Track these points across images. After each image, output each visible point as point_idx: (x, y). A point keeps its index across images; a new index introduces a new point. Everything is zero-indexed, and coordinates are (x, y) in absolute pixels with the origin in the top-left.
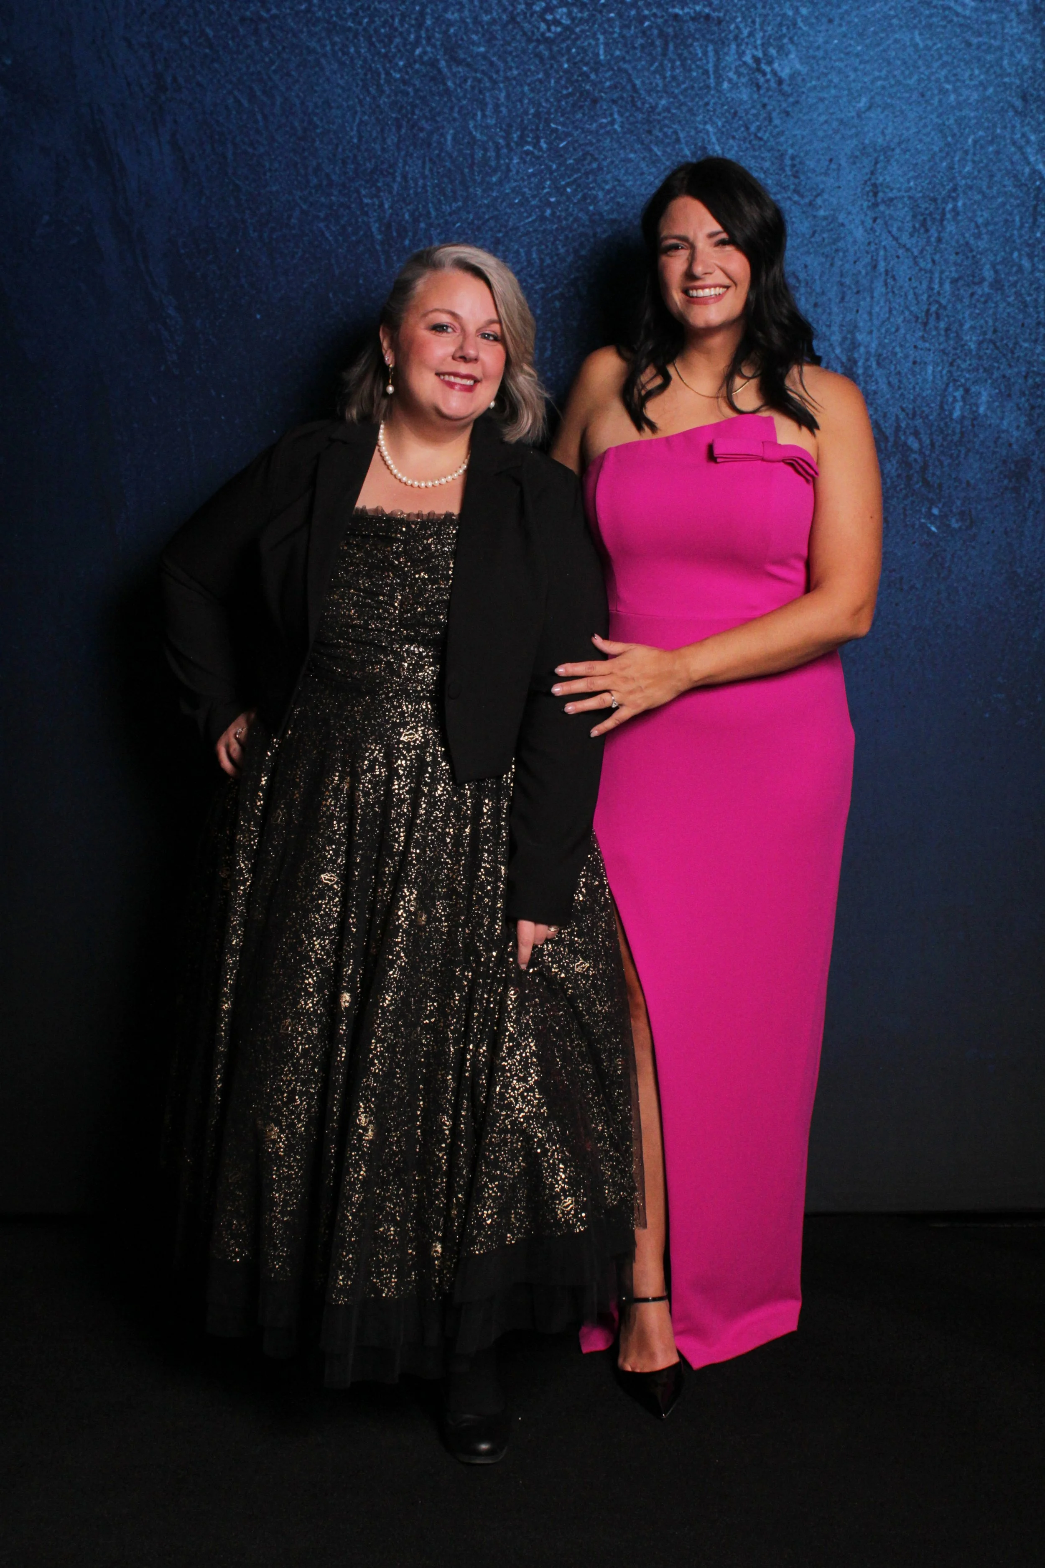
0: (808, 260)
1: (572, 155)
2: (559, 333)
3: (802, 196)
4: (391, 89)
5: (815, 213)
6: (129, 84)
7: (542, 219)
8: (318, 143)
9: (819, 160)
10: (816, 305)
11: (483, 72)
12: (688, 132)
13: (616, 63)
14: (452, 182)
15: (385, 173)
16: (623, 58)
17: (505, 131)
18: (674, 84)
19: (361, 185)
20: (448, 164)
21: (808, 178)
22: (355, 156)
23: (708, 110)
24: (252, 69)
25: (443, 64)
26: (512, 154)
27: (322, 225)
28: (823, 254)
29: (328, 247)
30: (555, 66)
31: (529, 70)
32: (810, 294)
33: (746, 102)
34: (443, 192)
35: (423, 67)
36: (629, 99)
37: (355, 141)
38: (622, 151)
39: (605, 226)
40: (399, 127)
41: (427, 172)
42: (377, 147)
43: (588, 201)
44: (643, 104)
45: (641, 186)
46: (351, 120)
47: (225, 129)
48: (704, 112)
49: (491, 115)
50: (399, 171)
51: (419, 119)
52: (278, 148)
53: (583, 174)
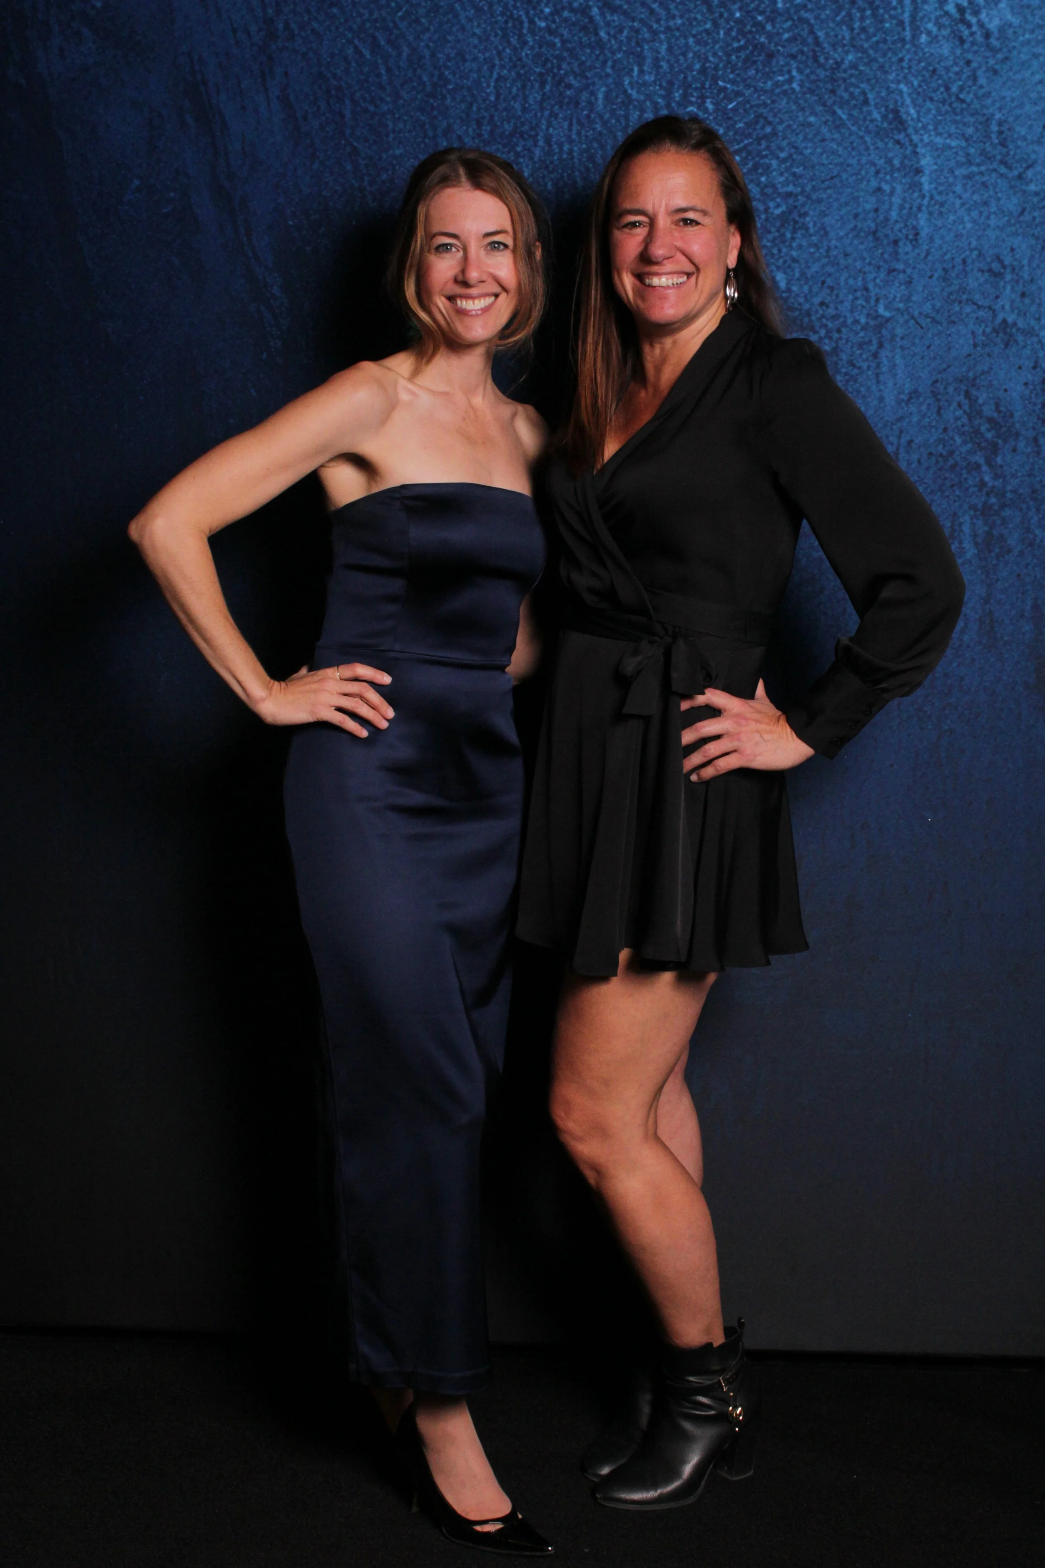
0: (1016, 241)
1: (744, 117)
3: (1010, 168)
4: (534, 40)
5: (1024, 187)
6: (234, 31)
8: (449, 100)
9: (1031, 127)
10: (1023, 295)
11: (641, 20)
12: (878, 92)
13: (795, 13)
15: (526, 136)
16: (805, 6)
17: (665, 89)
18: (863, 37)
19: (498, 150)
21: (1018, 147)
22: (492, 116)
23: (902, 68)
24: (375, 16)
25: (595, 11)
28: (1033, 235)
30: (725, 15)
31: (695, 19)
32: (1017, 282)
33: (946, 58)
34: (592, 159)
35: (572, 15)
36: (811, 53)
37: (492, 98)
38: (800, 114)
39: (779, 200)
40: (543, 84)
41: (574, 136)
42: (517, 106)
43: (760, 171)
44: (827, 59)
45: (821, 154)
46: (487, 74)
47: (343, 84)
48: (897, 70)
49: (650, 70)
50: (541, 134)
51: (566, 74)
52: (404, 106)
53: (755, 140)
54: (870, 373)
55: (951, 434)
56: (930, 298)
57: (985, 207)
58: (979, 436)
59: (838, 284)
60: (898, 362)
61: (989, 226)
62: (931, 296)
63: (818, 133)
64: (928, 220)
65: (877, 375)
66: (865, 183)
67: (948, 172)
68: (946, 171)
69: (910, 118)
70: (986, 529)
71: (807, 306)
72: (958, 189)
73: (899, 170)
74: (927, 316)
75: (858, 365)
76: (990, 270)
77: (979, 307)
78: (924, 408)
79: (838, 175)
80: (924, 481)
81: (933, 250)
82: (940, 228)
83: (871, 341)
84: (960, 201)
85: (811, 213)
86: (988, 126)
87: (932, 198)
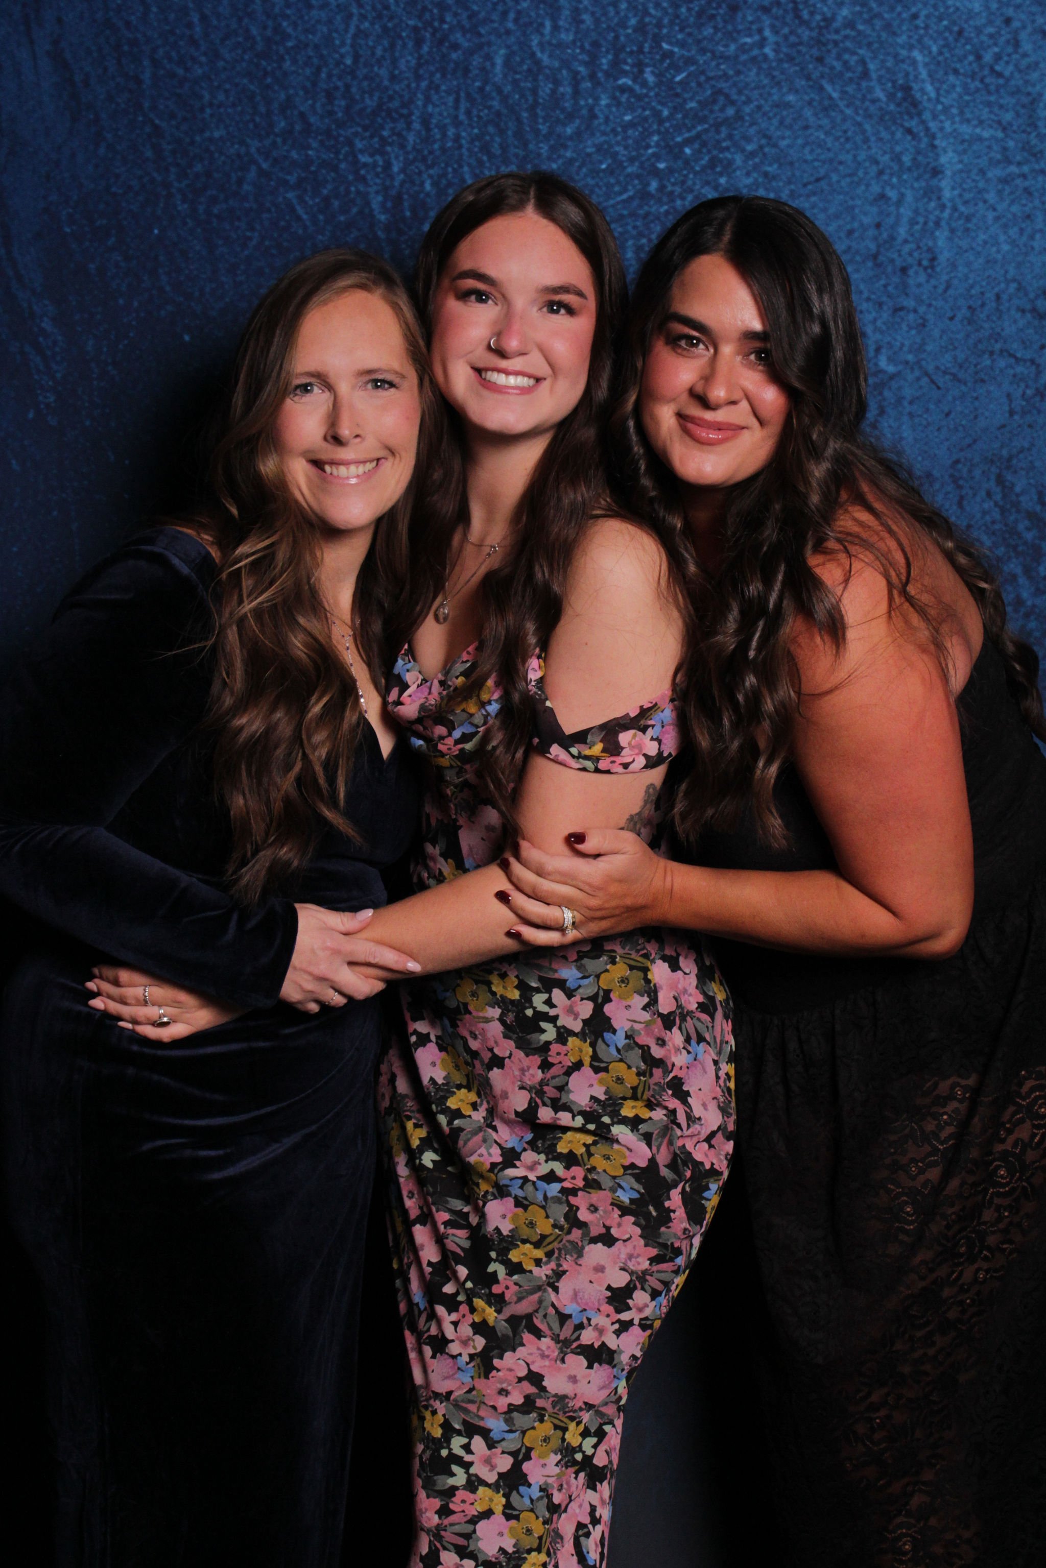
1: (696, 94)
7: (644, 195)
8: (288, 63)
12: (883, 61)
14: (502, 132)
17: (588, 52)
19: (356, 134)
20: (496, 104)
22: (348, 87)
23: (917, 27)
26: (600, 90)
27: (290, 195)
29: (300, 231)
33: (977, 14)
34: (486, 148)
37: (349, 61)
38: (774, 91)
40: (419, 43)
41: (462, 117)
42: (383, 72)
43: (718, 169)
44: (812, 14)
45: (804, 146)
46: (341, 27)
47: (139, 36)
48: (909, 30)
49: (567, 26)
50: (417, 113)
51: (451, 30)
52: (225, 69)
53: (711, 126)
56: (950, 347)
57: (1028, 222)
58: (1015, 537)
60: (905, 435)
61: (1033, 248)
62: (952, 344)
63: (800, 116)
64: (950, 239)
66: (863, 187)
67: (977, 175)
68: (975, 171)
69: (925, 97)
72: (991, 197)
73: (909, 169)
74: (945, 373)
76: (1034, 310)
77: (1017, 360)
79: (827, 176)
81: (955, 282)
82: (966, 251)
84: (995, 214)
86: (1034, 111)
87: (955, 209)
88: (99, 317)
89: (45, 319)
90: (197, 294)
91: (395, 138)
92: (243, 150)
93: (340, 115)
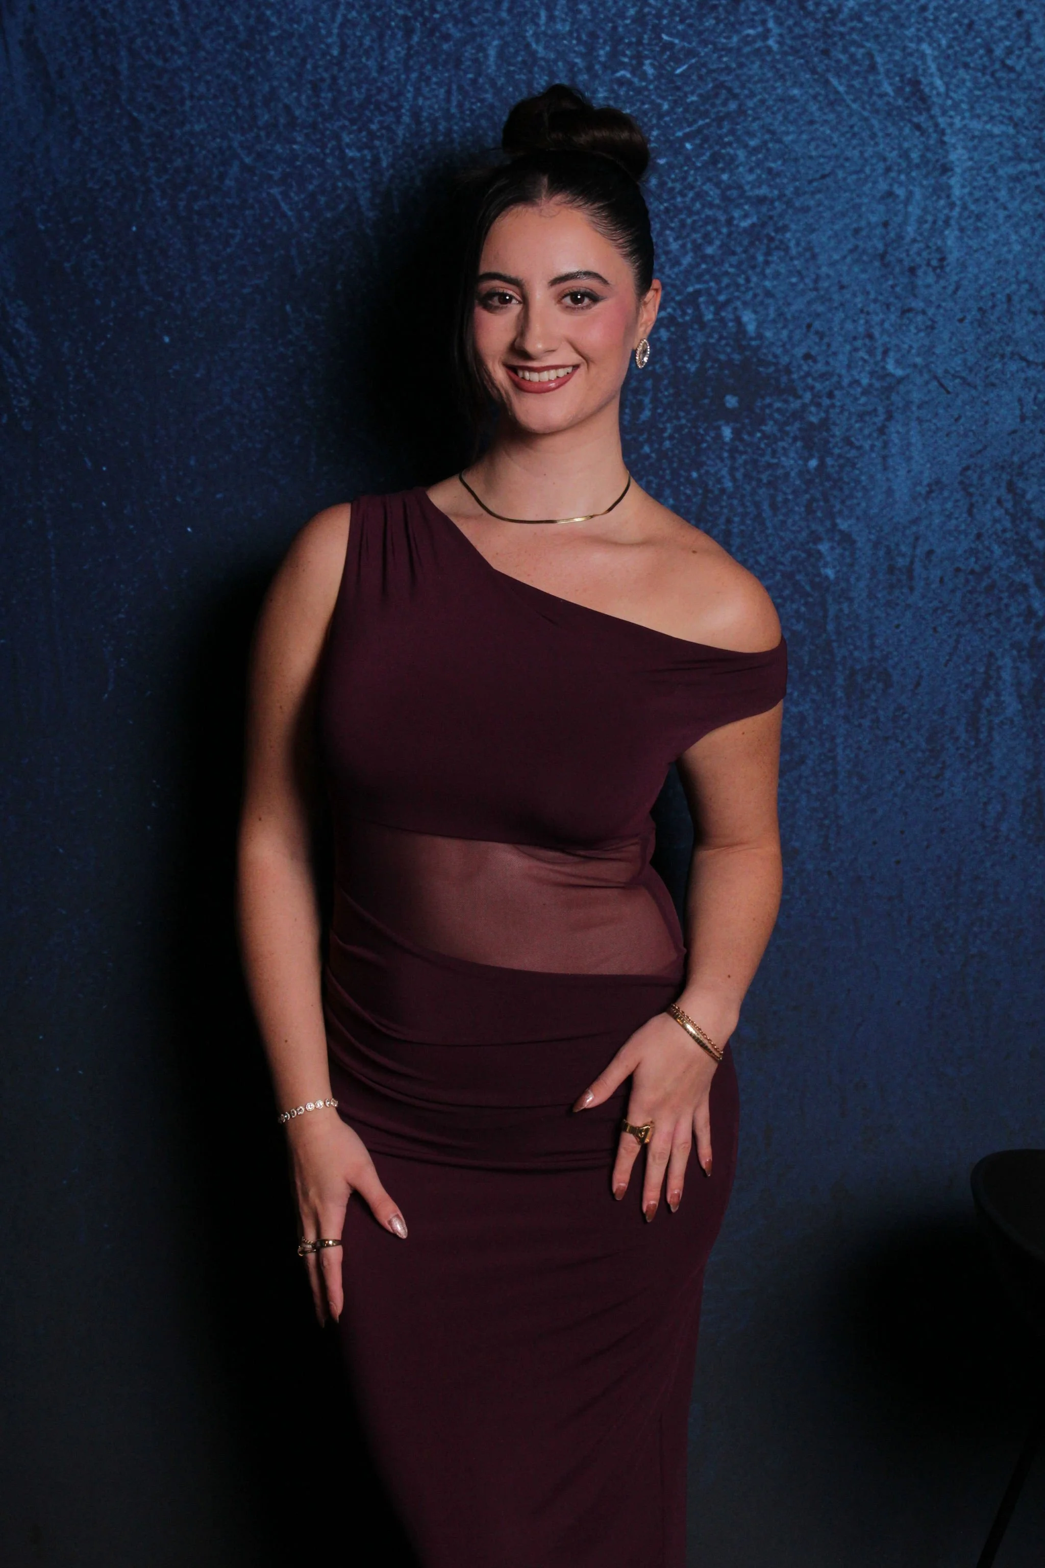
1: (698, 86)
2: (666, 382)
8: (272, 53)
12: (890, 55)
15: (384, 109)
17: (585, 44)
19: (343, 127)
20: (489, 96)
22: (334, 79)
23: (926, 20)
26: (597, 82)
27: (275, 191)
29: (285, 229)
33: (989, 6)
37: (335, 52)
38: (778, 84)
39: (746, 207)
40: (409, 33)
41: (453, 110)
42: (371, 63)
43: (720, 165)
44: (817, 5)
45: (808, 142)
46: (328, 17)
47: (116, 24)
48: (918, 23)
49: (564, 16)
50: (408, 107)
51: (443, 19)
52: (206, 59)
53: (713, 120)
54: (874, 455)
55: (986, 543)
56: (960, 350)
58: (1026, 546)
59: (830, 329)
60: (913, 440)
62: (962, 347)
63: (805, 111)
64: (960, 239)
65: (885, 458)
66: (870, 185)
68: (986, 169)
69: (934, 92)
70: (1035, 676)
71: (785, 360)
72: (1003, 194)
73: (918, 166)
74: (955, 377)
75: (857, 444)
77: (1029, 363)
78: (949, 505)
79: (833, 172)
80: (949, 608)
81: (965, 282)
82: (976, 251)
83: (875, 410)
84: (1006, 213)
85: (793, 227)
87: (965, 207)
88: (74, 317)
89: (19, 320)
90: (177, 294)
91: (384, 131)
92: (225, 144)
93: (326, 107)
